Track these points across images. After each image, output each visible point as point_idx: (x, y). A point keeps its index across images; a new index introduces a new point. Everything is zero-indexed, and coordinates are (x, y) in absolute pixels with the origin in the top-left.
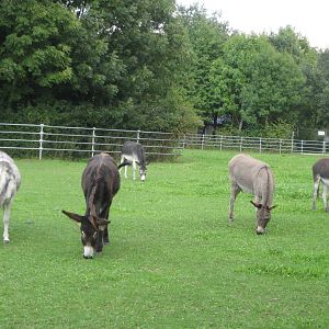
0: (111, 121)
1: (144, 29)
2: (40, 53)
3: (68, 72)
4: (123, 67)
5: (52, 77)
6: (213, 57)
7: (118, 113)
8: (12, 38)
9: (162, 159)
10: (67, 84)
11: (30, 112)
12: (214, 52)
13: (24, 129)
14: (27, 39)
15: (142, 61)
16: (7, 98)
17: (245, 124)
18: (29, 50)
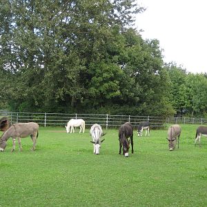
0: (137, 113)
1: (150, 73)
2: (106, 84)
3: (118, 92)
4: (141, 90)
5: (111, 94)
6: (180, 84)
7: (140, 109)
8: (94, 78)
9: (159, 128)
10: (118, 97)
11: (102, 109)
12: (181, 81)
13: (100, 117)
14: (100, 79)
15: (150, 86)
16: (92, 104)
17: (195, 112)
18: (101, 83)
